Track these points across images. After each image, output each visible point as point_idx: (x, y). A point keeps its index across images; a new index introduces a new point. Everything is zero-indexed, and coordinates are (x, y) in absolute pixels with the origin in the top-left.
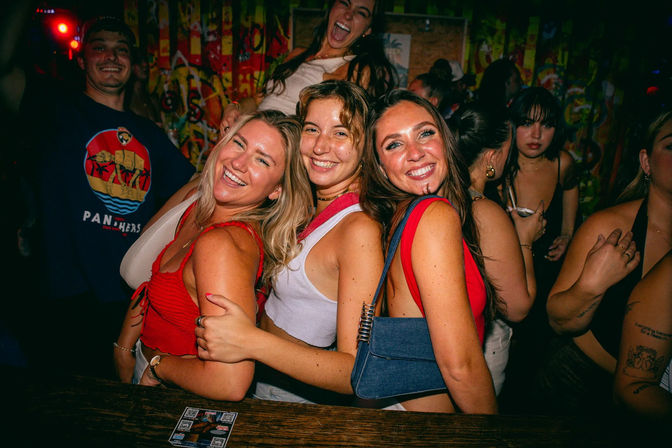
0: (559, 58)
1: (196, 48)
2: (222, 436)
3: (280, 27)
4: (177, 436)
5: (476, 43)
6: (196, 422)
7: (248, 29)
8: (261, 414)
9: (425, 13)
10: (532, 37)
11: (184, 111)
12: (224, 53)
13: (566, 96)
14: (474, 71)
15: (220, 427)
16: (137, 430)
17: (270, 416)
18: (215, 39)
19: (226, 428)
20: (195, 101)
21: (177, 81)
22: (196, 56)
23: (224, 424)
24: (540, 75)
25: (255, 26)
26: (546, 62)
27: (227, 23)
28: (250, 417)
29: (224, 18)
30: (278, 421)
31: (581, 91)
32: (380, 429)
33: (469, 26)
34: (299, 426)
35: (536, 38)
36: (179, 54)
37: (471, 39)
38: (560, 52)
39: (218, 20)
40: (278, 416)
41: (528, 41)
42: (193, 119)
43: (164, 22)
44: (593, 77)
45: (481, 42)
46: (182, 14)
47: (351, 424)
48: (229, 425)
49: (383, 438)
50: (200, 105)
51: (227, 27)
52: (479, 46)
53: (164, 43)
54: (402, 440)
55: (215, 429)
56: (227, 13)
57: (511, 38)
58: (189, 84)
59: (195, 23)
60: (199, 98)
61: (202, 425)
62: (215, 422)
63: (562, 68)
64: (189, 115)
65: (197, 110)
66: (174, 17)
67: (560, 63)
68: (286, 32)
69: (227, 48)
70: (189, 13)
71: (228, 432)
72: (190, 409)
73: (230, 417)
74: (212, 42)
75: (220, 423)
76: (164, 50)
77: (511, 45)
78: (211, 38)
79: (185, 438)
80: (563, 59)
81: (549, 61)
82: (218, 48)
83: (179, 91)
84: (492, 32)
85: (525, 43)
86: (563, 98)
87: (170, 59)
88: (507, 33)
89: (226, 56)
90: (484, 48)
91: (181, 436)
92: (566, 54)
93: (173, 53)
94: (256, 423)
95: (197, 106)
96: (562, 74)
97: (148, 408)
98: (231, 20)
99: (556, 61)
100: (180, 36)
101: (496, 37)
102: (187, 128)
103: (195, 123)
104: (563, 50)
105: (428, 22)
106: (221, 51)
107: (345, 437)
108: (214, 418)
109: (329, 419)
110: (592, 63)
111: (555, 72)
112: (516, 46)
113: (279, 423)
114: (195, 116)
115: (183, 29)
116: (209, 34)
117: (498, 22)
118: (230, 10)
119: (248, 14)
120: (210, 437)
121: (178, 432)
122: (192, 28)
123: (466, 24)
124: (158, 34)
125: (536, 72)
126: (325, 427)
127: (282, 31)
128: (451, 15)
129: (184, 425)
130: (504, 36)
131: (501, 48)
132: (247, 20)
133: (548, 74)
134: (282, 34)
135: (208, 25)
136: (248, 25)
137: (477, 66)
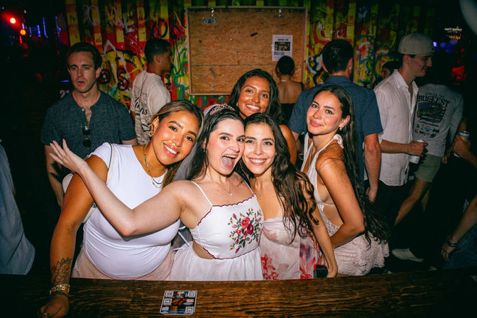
0: (370, 31)
1: (120, 38)
2: (191, 306)
3: (178, 19)
4: (164, 309)
5: (314, 23)
6: (173, 299)
7: (155, 22)
8: (211, 290)
9: (279, 5)
10: (351, 17)
11: (115, 82)
12: (141, 40)
13: (376, 56)
14: (313, 42)
15: (188, 300)
16: (139, 308)
17: (216, 290)
18: (133, 30)
19: (192, 301)
20: (122, 75)
21: (109, 62)
22: (121, 44)
23: (191, 298)
24: (358, 43)
25: (161, 20)
26: (362, 34)
27: (142, 19)
28: (205, 293)
29: (139, 15)
30: (222, 293)
31: (386, 52)
32: (282, 291)
33: (308, 12)
34: (234, 295)
35: (354, 18)
36: (109, 43)
37: (310, 21)
38: (371, 26)
39: (134, 17)
40: (221, 290)
41: (349, 20)
42: (122, 87)
43: (96, 21)
44: (393, 43)
45: (317, 22)
46: (109, 15)
47: (265, 291)
48: (194, 299)
49: (284, 296)
50: (127, 78)
51: (141, 22)
52: (316, 25)
53: (98, 36)
54: (295, 297)
55: (185, 302)
56: (141, 12)
57: (337, 19)
58: (118, 63)
59: (119, 20)
60: (125, 72)
61: (177, 300)
62: (185, 298)
63: (372, 37)
64: (119, 85)
65: (125, 81)
66: (103, 17)
67: (371, 34)
68: (183, 23)
69: (142, 37)
70: (114, 13)
71: (194, 303)
72: (168, 292)
73: (193, 294)
74: (132, 33)
75: (188, 298)
76: (98, 41)
77: (338, 23)
78: (131, 30)
79: (170, 310)
80: (373, 31)
81: (363, 33)
82: (136, 37)
83: (111, 68)
84: (325, 15)
85: (347, 22)
86: (374, 57)
87: (102, 47)
88: (334, 15)
89: (142, 42)
90: (319, 26)
91: (167, 308)
92: (375, 28)
93: (104, 42)
94: (209, 295)
95: (124, 78)
96: (372, 41)
97: (142, 294)
98: (143, 16)
99: (368, 33)
100: (109, 30)
101: (327, 19)
102: (118, 94)
103: (123, 90)
104: (373, 25)
105: (280, 11)
106: (138, 39)
107: (262, 298)
108: (183, 295)
109: (251, 289)
110: (392, 33)
111: (368, 40)
112: (341, 24)
113: (222, 294)
114: (123, 85)
115: (110, 25)
116: (129, 27)
117: (328, 8)
118: (143, 9)
119: (155, 12)
120: (184, 307)
121: (164, 306)
122: (116, 24)
123: (307, 11)
124: (92, 30)
125: (355, 41)
126: (250, 293)
127: (180, 22)
128: (296, 6)
129: (167, 302)
130: (332, 18)
131: (331, 26)
132: (155, 16)
133: (363, 41)
134: (180, 24)
135: (127, 21)
136: (156, 19)
137: (315, 39)
